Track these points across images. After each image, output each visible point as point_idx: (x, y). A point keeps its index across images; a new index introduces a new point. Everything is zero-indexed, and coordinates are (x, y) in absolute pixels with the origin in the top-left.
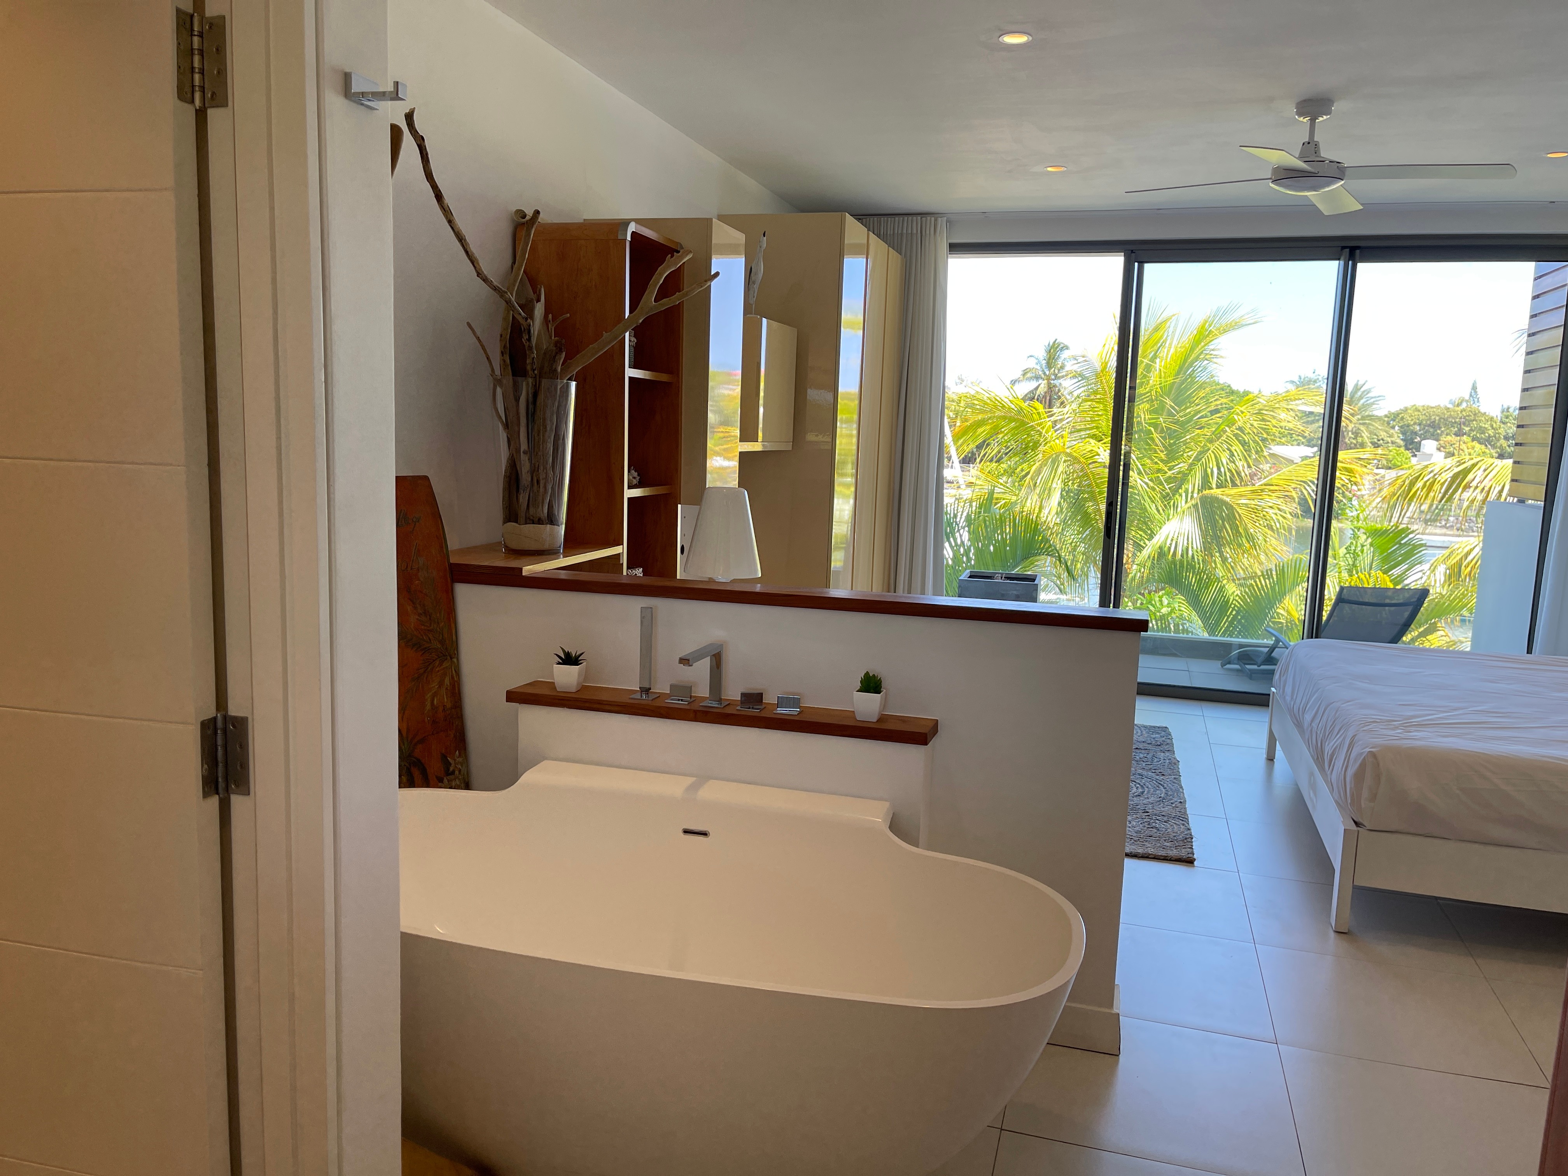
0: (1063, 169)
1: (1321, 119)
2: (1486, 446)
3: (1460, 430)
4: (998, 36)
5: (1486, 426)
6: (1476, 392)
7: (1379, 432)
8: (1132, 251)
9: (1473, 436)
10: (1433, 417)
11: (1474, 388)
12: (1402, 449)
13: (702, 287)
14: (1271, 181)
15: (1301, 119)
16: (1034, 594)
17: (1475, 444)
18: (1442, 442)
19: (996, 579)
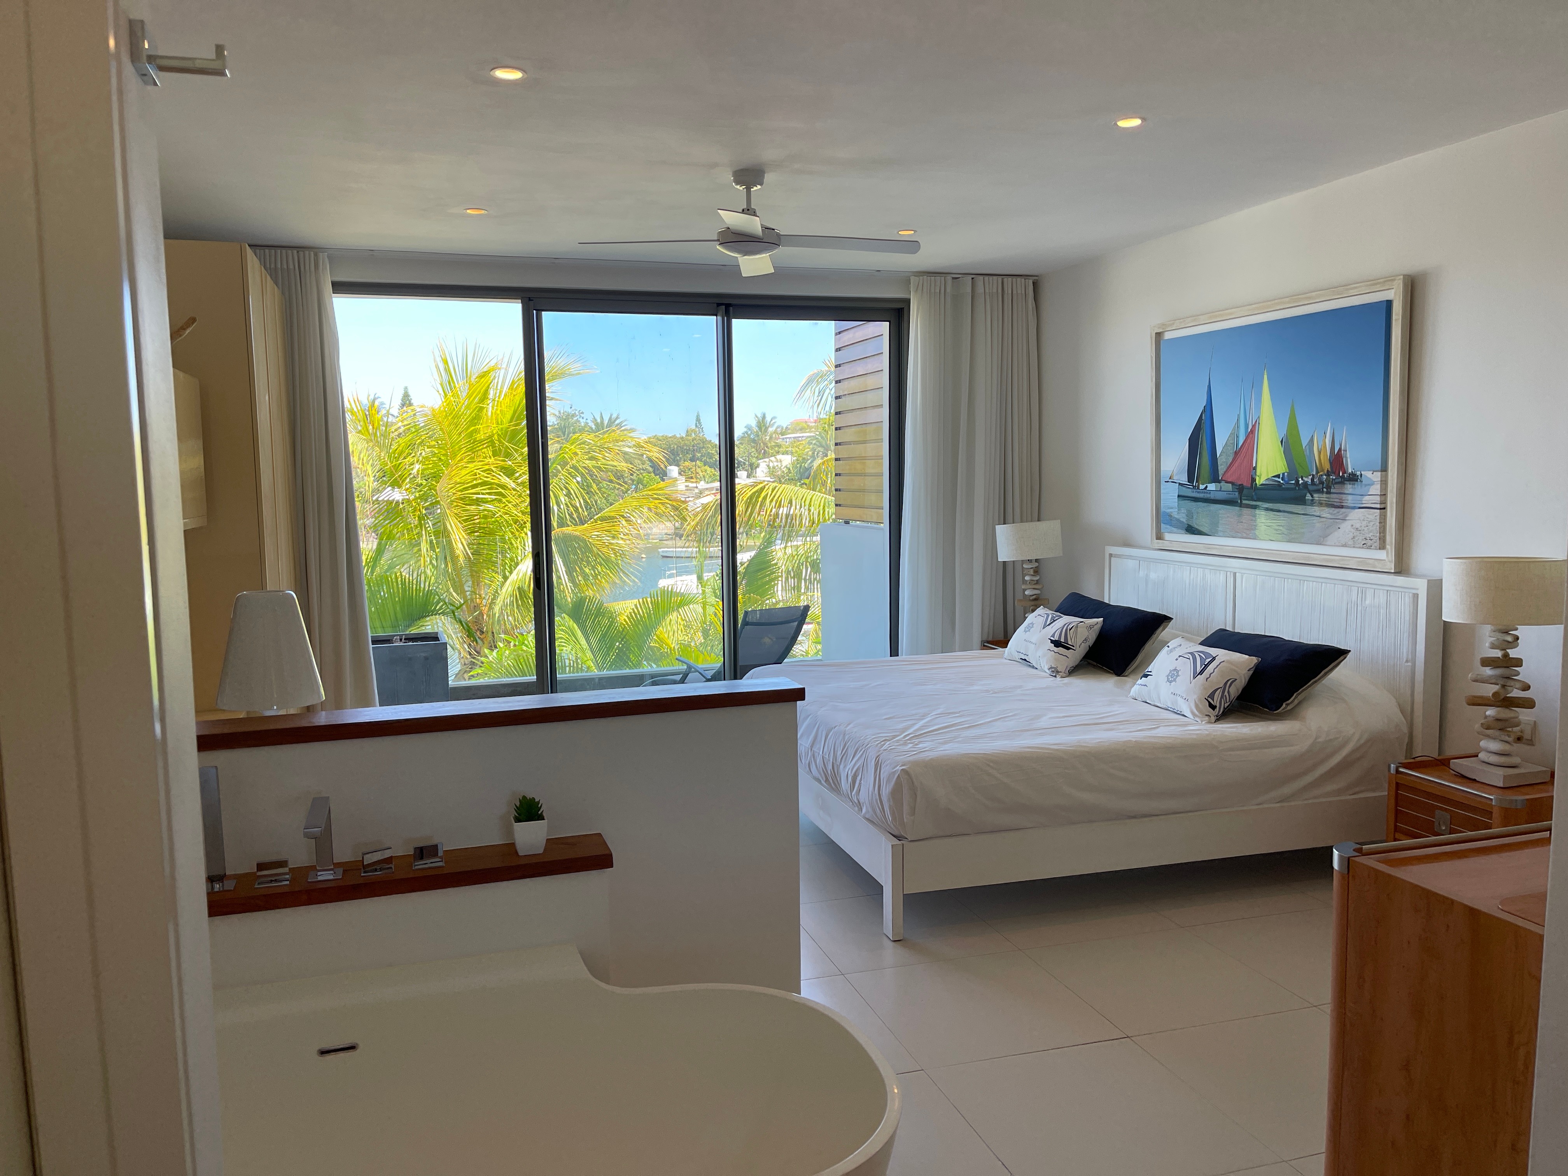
0: (483, 212)
1: (755, 188)
2: (715, 469)
3: (694, 456)
4: (492, 67)
5: (713, 452)
6: (700, 423)
7: (634, 461)
8: (530, 299)
9: (704, 461)
10: (672, 446)
11: (698, 420)
12: (653, 475)
13: (181, 336)
14: (719, 243)
15: (738, 187)
16: (444, 654)
17: (707, 467)
18: (682, 467)
19: (395, 642)
